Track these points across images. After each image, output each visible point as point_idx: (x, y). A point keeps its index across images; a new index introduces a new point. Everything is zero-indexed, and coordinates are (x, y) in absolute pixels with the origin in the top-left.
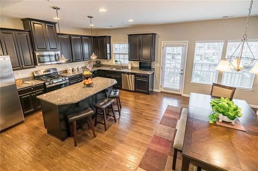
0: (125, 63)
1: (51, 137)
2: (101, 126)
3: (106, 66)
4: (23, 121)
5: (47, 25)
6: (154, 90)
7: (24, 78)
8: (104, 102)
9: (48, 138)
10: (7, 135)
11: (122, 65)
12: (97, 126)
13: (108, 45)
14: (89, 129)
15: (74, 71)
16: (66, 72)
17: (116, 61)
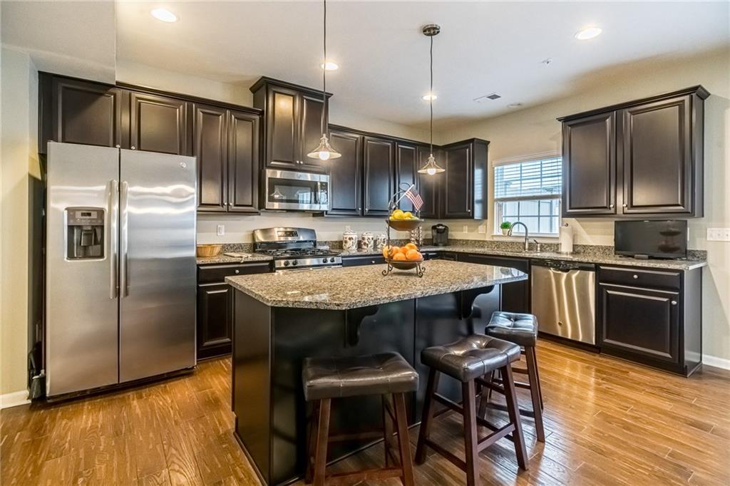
0: (541, 232)
1: (239, 452)
2: (450, 474)
4: (193, 368)
5: (307, 100)
6: (708, 360)
7: (229, 245)
8: (469, 349)
9: (229, 455)
10: (135, 403)
11: (531, 241)
12: (427, 464)
13: (478, 173)
14: (387, 468)
15: (364, 247)
16: (340, 245)
17: (505, 226)
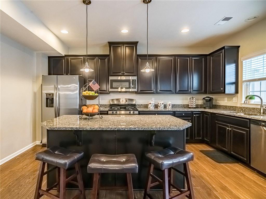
3: (225, 108)
5: (126, 47)
11: (264, 107)
